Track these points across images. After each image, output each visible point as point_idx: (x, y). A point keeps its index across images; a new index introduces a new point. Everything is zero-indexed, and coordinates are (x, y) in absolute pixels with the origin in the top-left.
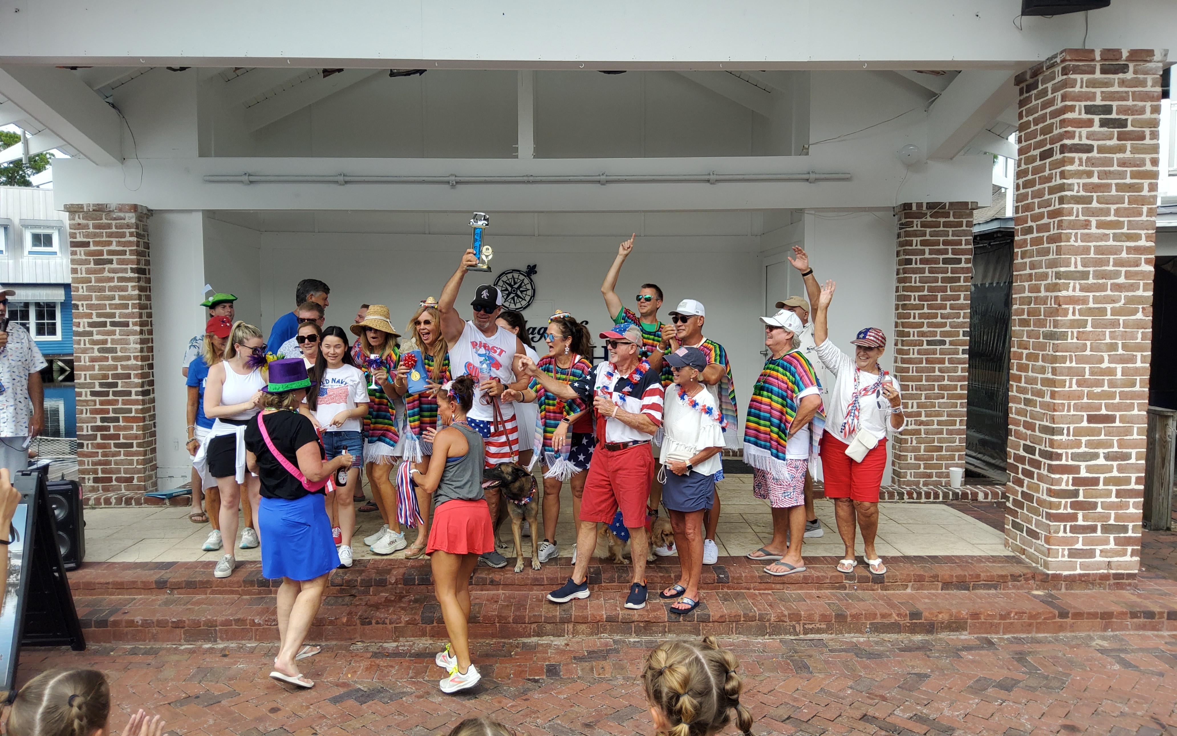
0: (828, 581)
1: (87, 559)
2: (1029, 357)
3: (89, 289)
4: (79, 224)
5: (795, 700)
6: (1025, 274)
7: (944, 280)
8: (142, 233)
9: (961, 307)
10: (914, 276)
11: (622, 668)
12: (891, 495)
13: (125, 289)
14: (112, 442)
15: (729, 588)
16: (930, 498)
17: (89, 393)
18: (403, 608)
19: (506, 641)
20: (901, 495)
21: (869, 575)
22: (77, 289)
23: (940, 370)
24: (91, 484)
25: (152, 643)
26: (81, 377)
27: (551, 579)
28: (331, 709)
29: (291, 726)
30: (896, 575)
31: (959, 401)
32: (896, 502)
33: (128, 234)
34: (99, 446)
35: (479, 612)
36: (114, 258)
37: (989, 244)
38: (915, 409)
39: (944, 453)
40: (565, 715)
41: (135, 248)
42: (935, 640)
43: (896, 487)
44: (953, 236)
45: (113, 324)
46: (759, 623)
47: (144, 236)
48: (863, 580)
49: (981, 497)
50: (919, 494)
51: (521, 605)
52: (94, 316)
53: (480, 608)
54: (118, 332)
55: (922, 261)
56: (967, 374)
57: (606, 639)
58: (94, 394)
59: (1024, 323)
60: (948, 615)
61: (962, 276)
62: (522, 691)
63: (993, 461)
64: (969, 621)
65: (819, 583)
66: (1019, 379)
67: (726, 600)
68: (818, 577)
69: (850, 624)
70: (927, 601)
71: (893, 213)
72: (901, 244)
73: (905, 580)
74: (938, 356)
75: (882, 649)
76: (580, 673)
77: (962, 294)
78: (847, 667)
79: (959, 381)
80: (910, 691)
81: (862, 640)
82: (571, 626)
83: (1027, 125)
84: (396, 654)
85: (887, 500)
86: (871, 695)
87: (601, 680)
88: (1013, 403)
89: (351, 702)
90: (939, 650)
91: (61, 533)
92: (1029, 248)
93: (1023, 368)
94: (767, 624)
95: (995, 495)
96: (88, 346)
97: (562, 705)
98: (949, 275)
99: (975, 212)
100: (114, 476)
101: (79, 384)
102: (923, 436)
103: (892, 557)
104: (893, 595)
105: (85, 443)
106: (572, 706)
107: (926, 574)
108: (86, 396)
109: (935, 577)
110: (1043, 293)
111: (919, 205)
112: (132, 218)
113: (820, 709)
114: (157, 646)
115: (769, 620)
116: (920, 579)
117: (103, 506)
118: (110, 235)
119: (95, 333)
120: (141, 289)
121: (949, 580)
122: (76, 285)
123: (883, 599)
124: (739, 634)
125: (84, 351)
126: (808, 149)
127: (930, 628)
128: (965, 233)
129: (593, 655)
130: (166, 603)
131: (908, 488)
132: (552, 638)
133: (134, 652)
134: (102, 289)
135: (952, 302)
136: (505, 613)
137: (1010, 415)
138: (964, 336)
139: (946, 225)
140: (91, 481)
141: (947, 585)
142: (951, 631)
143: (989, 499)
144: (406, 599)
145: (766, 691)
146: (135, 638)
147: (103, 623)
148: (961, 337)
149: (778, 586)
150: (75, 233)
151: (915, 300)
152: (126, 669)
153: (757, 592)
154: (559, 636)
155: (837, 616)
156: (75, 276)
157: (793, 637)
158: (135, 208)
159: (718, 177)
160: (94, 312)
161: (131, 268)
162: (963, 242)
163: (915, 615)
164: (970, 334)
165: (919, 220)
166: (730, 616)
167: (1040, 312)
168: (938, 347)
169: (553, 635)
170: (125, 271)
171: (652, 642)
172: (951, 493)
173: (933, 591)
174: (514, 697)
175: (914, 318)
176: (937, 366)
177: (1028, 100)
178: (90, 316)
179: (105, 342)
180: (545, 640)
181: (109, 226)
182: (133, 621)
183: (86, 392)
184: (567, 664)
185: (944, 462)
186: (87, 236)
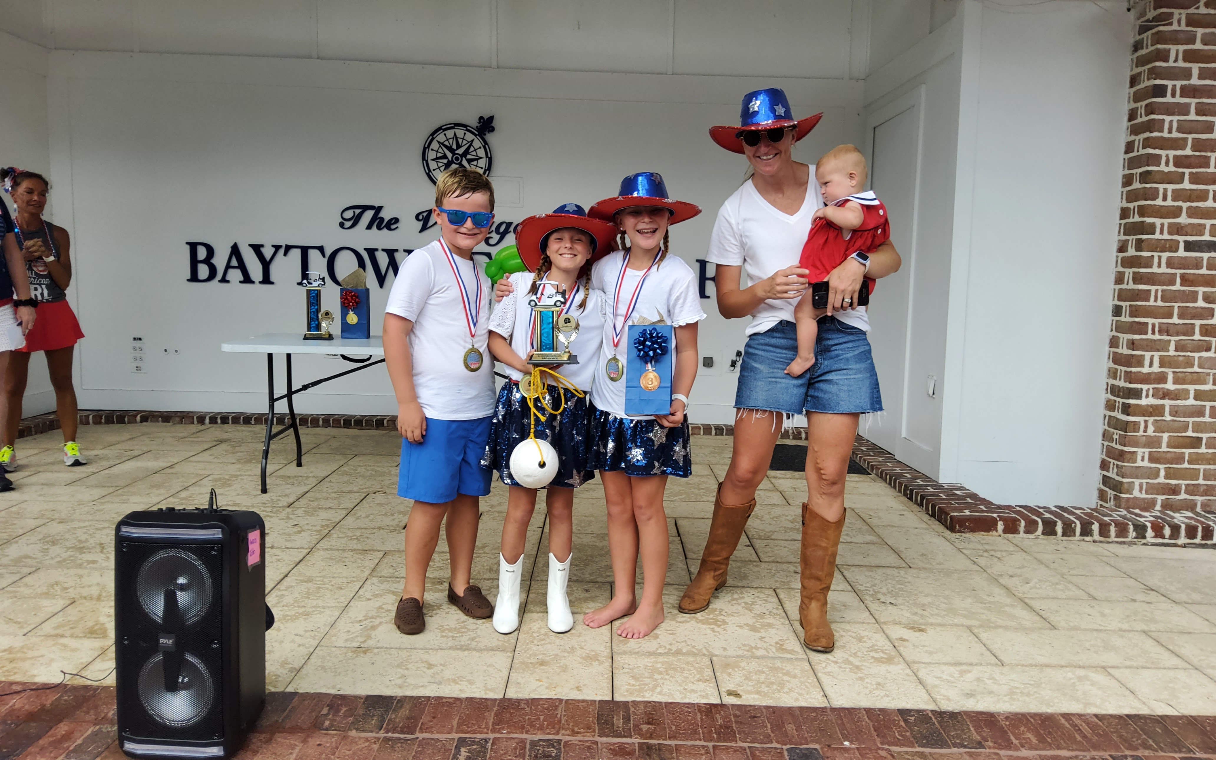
10: (1167, 119)
12: (1122, 531)
16: (1195, 537)
20: (1140, 529)
23: (1207, 298)
32: (1131, 544)
38: (1156, 368)
50: (1175, 530)
71: (1126, 5)
72: (1142, 61)
74: (1204, 271)
102: (1168, 417)
131: (1147, 515)
151: (1167, 164)
165: (1185, 12)
168: (1206, 255)
175: (1165, 198)
176: (1202, 290)
185: (1202, 467)
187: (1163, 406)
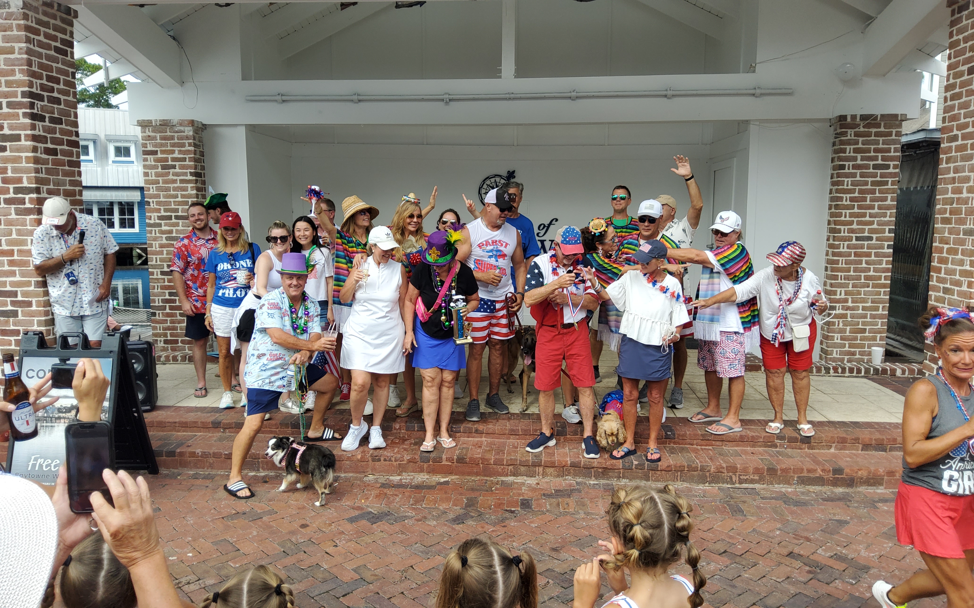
0: (762, 440)
1: (159, 403)
2: (949, 251)
3: (158, 189)
4: (149, 136)
5: (731, 537)
6: (949, 178)
7: (874, 183)
8: (198, 143)
9: (888, 208)
10: (846, 180)
11: (584, 505)
12: (819, 370)
13: (186, 189)
14: (178, 312)
15: (675, 443)
16: (853, 373)
17: (159, 273)
18: (405, 449)
19: (488, 478)
20: (827, 370)
21: (798, 436)
22: (149, 189)
23: (867, 263)
24: (162, 344)
25: (210, 470)
26: (153, 260)
27: (525, 430)
28: (349, 527)
29: (317, 539)
30: (822, 437)
31: (882, 290)
32: (823, 376)
33: (187, 145)
34: (168, 315)
35: (466, 455)
36: (177, 164)
37: (915, 153)
38: (843, 296)
39: (867, 334)
40: (535, 541)
41: (193, 156)
42: (855, 493)
43: (823, 362)
44: (883, 144)
45: (177, 217)
46: (701, 473)
47: (199, 146)
48: (792, 440)
49: (899, 373)
50: (844, 370)
51: (500, 451)
52: (162, 211)
53: (467, 451)
54: (181, 224)
55: (855, 167)
56: (891, 266)
57: (570, 481)
58: (163, 273)
59: (947, 221)
60: (866, 472)
61: (890, 180)
62: (501, 519)
63: (910, 343)
64: (885, 477)
65: (753, 441)
66: (939, 270)
67: (672, 453)
68: (753, 437)
69: (780, 476)
70: (848, 459)
71: (829, 124)
72: (836, 152)
73: (829, 442)
74: (865, 250)
75: (807, 498)
76: (548, 507)
77: (889, 196)
78: (776, 512)
79: (883, 272)
80: (831, 534)
81: (790, 490)
82: (541, 469)
83: (957, 43)
84: (400, 486)
85: (815, 374)
86: (797, 536)
87: (566, 514)
88: (933, 291)
89: (364, 522)
90: (858, 502)
91: (139, 382)
92: (953, 154)
93: (944, 261)
94: (708, 474)
95: (912, 371)
96: (158, 235)
97: (534, 532)
98: (878, 179)
99: (903, 123)
100: (180, 339)
101: (152, 265)
102: (849, 319)
103: (818, 422)
104: (818, 453)
105: (157, 312)
106: (541, 533)
107: (848, 437)
108: (157, 275)
109: (857, 440)
110: (965, 195)
111: (854, 117)
112: (190, 131)
113: (752, 545)
114: (214, 472)
115: (709, 471)
116: (843, 441)
117: (171, 362)
118: (173, 145)
119: (163, 224)
120: (198, 189)
121: (868, 443)
122: (148, 186)
123: (809, 457)
124: (683, 481)
125: (155, 239)
126: (755, 67)
127: (851, 482)
128: (894, 142)
129: (559, 493)
130: (220, 439)
131: (834, 364)
132: (525, 478)
133: (195, 477)
134: (168, 189)
135: (880, 203)
136: (488, 456)
137: (930, 302)
138: (889, 233)
139: (877, 134)
140: (162, 343)
141: (866, 447)
142: (868, 485)
143: (906, 375)
144: (407, 442)
145: (705, 529)
146: (196, 466)
147: (171, 454)
148: (887, 234)
149: (718, 443)
150: (146, 144)
151: (846, 201)
152: (189, 490)
153: (699, 447)
154: (531, 477)
155: (769, 470)
156: (147, 178)
157: (729, 486)
158: (192, 123)
159: (674, 93)
160: (162, 208)
161: (190, 172)
162: (892, 150)
163: (838, 471)
164: (895, 231)
165: (853, 131)
166: (675, 466)
167: (962, 211)
168: (866, 243)
169: (527, 476)
170: (185, 174)
171: (608, 485)
172: (872, 369)
173: (854, 452)
174: (494, 524)
175: (845, 217)
176: (864, 259)
177: (959, 20)
178: (159, 211)
179: (171, 232)
180: (519, 479)
181: (172, 138)
182: (195, 452)
183: (157, 272)
184: (538, 499)
185: (866, 343)
186: (155, 146)
187: (847, 314)
